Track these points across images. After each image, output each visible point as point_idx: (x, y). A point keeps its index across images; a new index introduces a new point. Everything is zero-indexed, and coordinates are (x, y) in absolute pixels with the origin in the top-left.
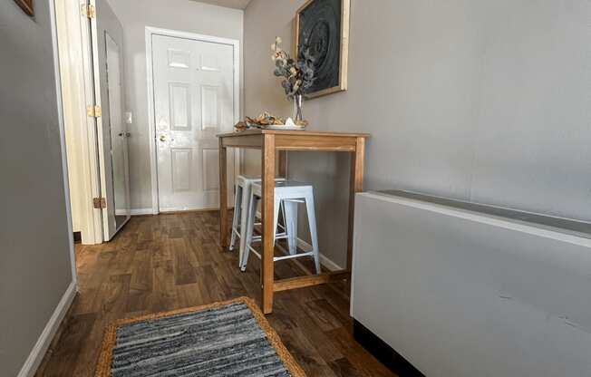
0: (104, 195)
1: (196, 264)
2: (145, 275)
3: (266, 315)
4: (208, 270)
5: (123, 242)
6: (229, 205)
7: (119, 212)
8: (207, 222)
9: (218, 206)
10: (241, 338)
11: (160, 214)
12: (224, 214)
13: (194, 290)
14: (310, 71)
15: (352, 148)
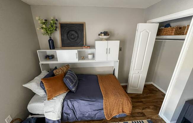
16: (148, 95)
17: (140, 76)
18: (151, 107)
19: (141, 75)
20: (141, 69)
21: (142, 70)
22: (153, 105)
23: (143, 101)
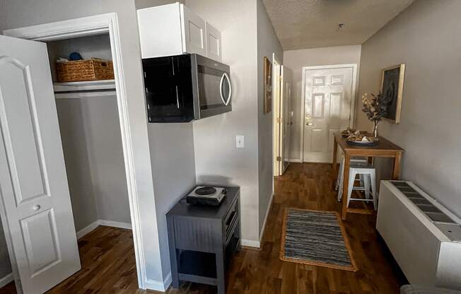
0: (281, 156)
1: (318, 193)
2: (297, 194)
3: (343, 221)
4: (323, 197)
5: (287, 177)
6: (338, 162)
7: (286, 160)
8: (328, 171)
9: (331, 162)
10: (330, 224)
11: (304, 163)
12: (335, 166)
13: (315, 204)
14: (384, 108)
15: (393, 156)
16: (100, 259)
17: (49, 215)
18: (117, 285)
19: (52, 210)
20: (45, 192)
21: (49, 194)
22: (122, 276)
23: (92, 288)
